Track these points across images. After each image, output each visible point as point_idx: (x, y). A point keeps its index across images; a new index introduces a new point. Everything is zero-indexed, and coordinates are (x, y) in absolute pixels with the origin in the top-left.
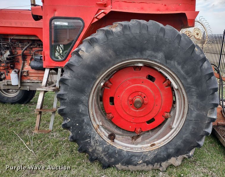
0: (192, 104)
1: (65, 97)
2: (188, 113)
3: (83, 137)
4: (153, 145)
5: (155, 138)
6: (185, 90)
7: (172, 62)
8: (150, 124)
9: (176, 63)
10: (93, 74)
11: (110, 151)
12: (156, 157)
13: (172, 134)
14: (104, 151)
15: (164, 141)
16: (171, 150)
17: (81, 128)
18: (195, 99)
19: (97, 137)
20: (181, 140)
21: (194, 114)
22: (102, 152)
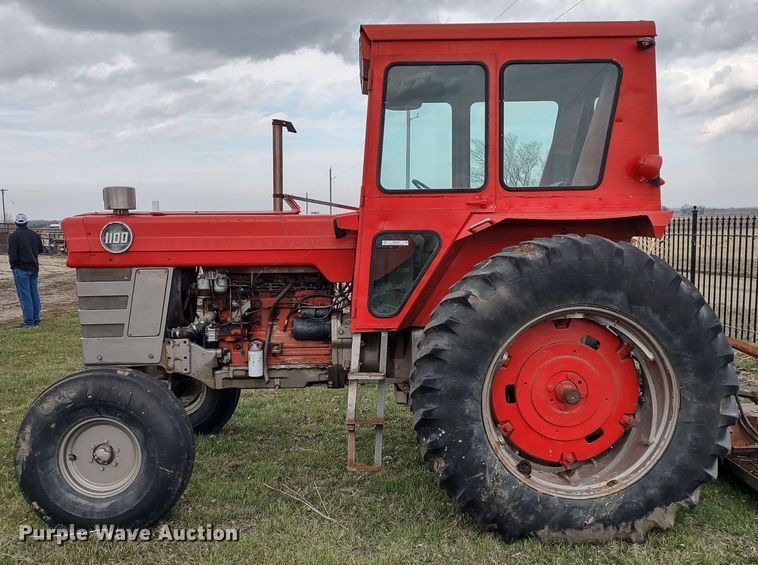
0: (687, 389)
1: (438, 386)
2: (680, 409)
3: (471, 468)
4: (614, 482)
5: (613, 470)
6: (670, 361)
7: (642, 308)
8: (593, 443)
9: (650, 311)
10: (494, 338)
11: (525, 498)
12: (621, 507)
13: (651, 456)
14: (512, 498)
15: (634, 472)
16: (652, 491)
17: (467, 448)
18: (691, 379)
19: (497, 468)
20: (671, 469)
21: (693, 410)
22: (509, 503)
